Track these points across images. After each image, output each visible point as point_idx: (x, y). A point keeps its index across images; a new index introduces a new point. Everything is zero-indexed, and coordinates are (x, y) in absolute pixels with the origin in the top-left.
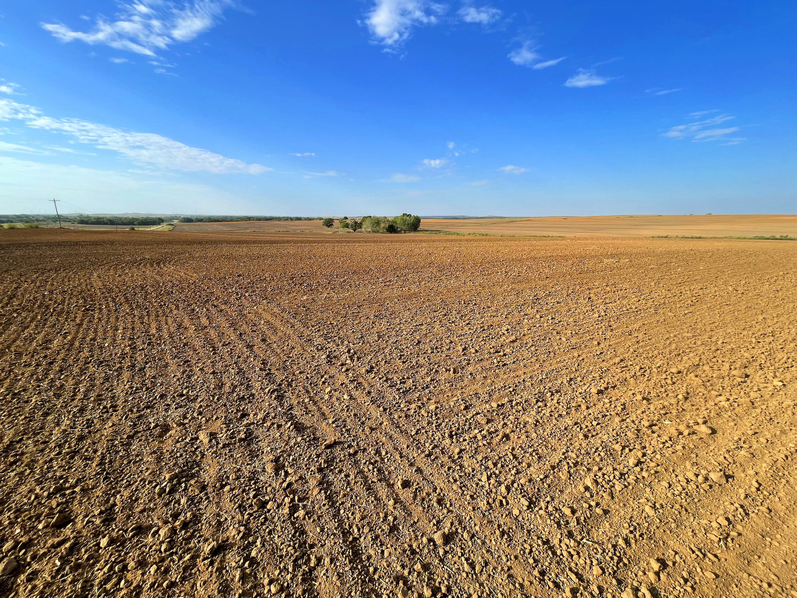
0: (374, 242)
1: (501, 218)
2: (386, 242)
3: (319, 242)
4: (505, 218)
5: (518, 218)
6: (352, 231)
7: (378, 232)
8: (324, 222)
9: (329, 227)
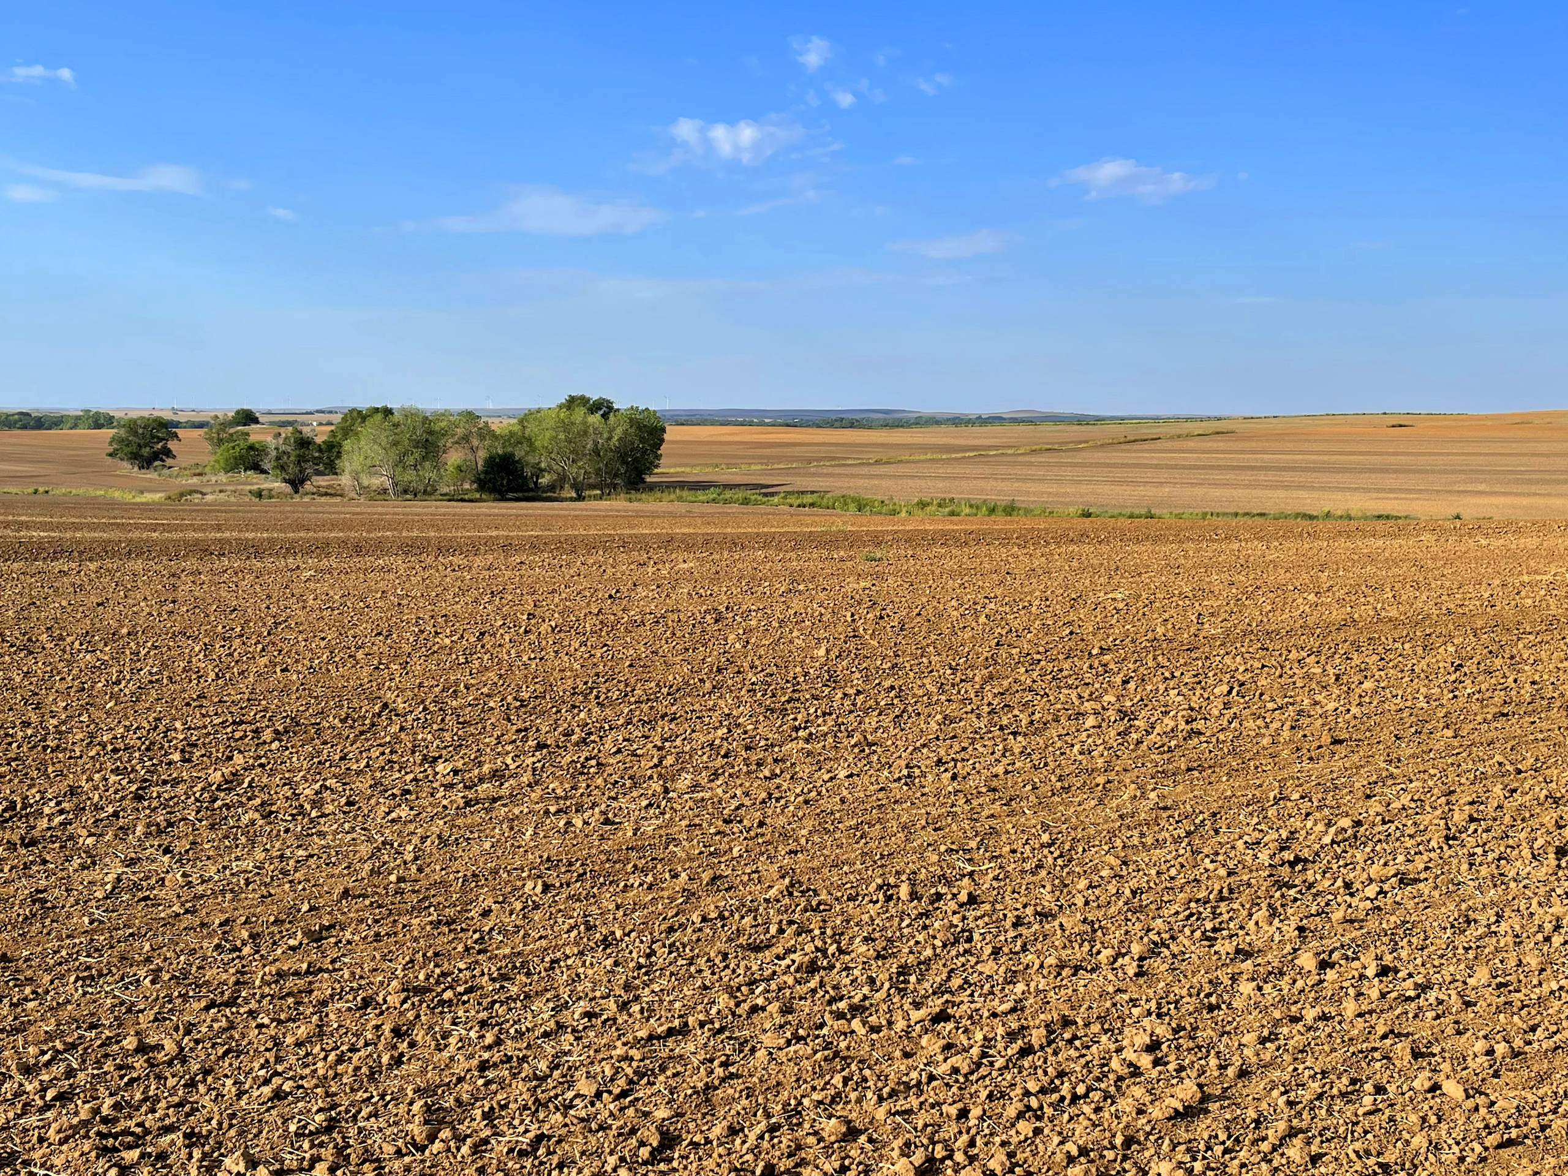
0: (408, 548)
1: (1081, 420)
2: (474, 548)
3: (84, 552)
4: (1099, 420)
5: (1167, 420)
6: (278, 485)
7: (428, 492)
8: (121, 441)
9: (146, 463)
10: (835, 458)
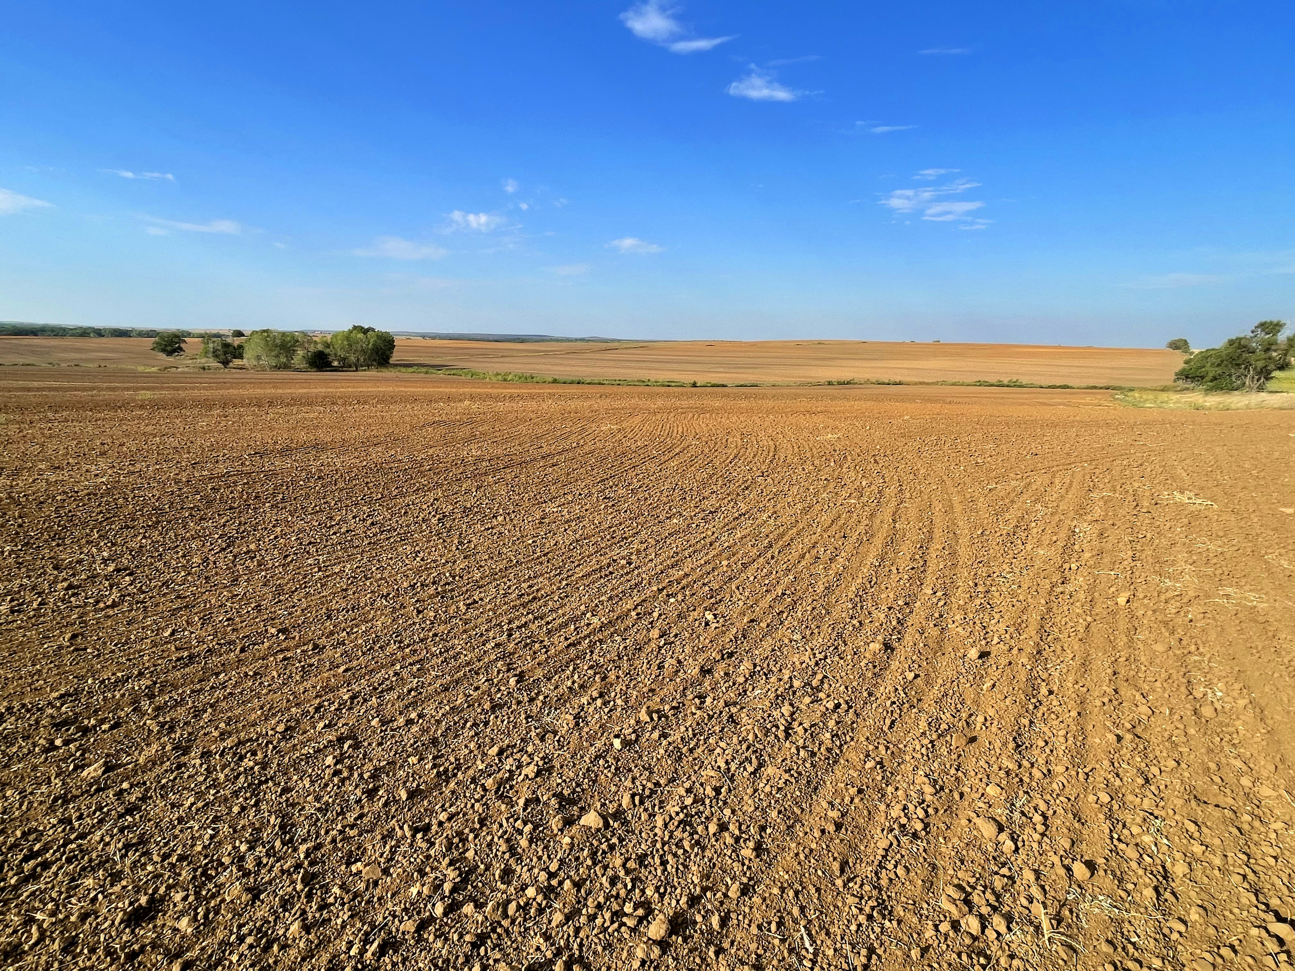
6: (216, 364)
7: (287, 368)
8: (157, 343)
9: (170, 353)
10: (485, 355)
